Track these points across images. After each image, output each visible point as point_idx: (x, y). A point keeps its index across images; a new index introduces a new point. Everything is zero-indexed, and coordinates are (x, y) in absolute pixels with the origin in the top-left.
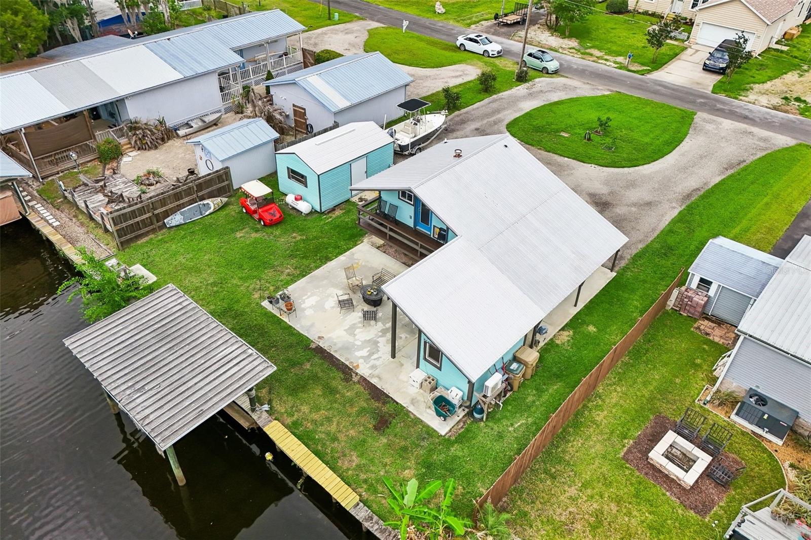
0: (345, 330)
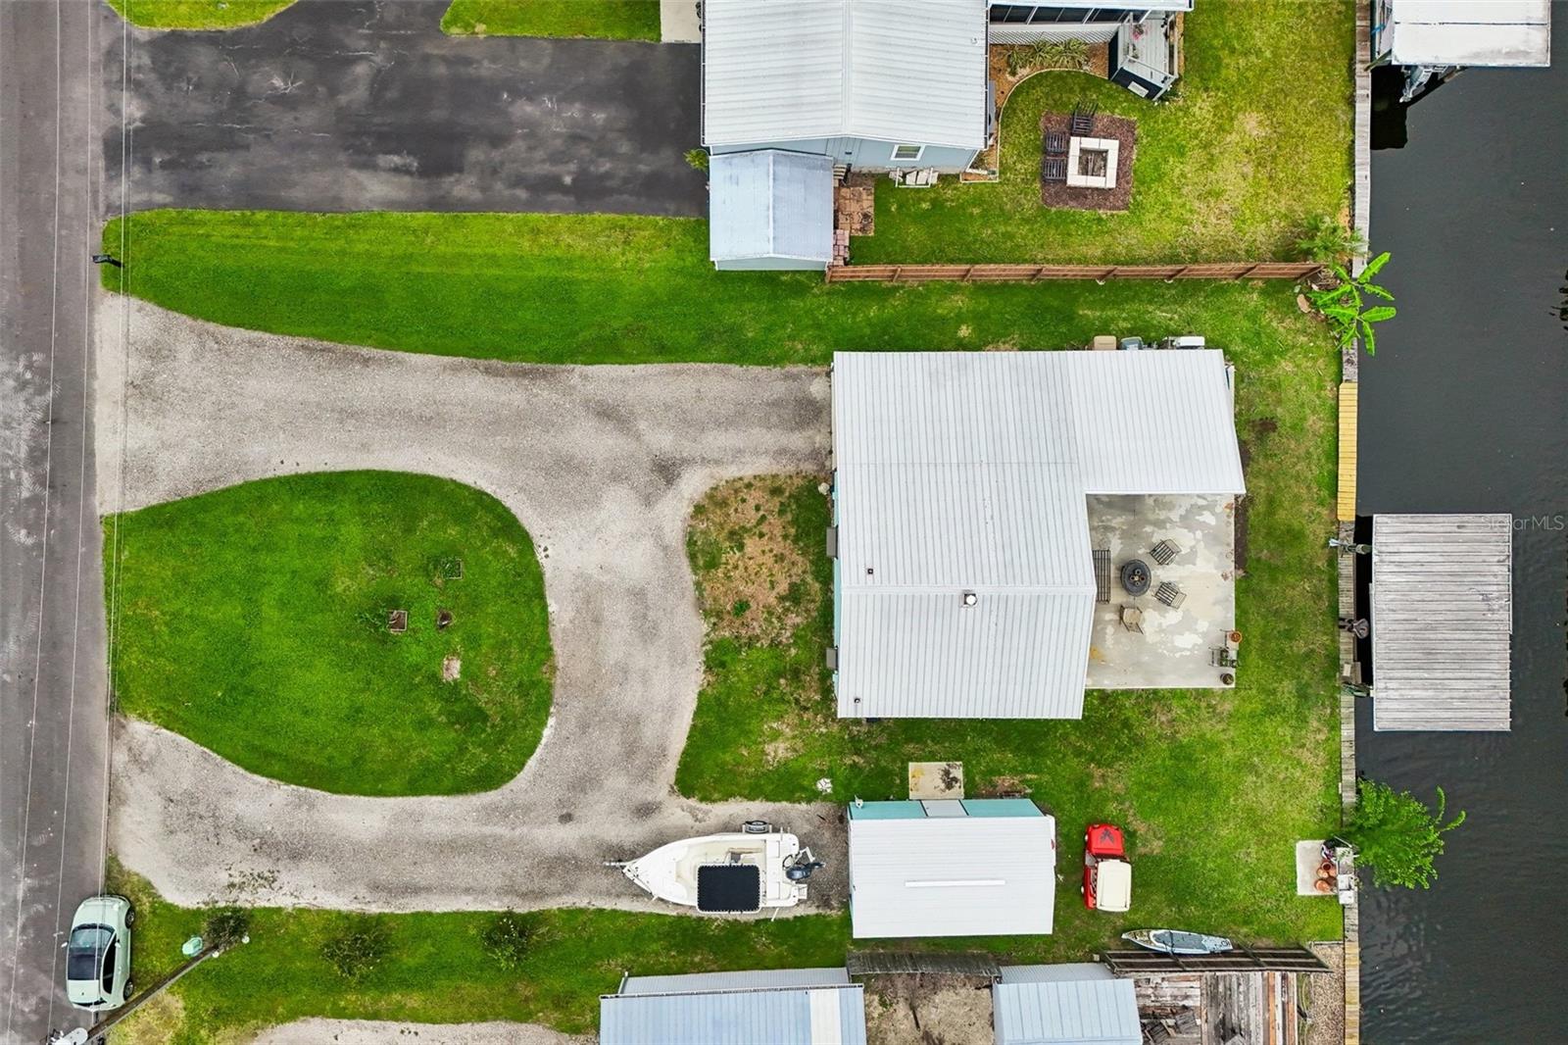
0: (1194, 564)
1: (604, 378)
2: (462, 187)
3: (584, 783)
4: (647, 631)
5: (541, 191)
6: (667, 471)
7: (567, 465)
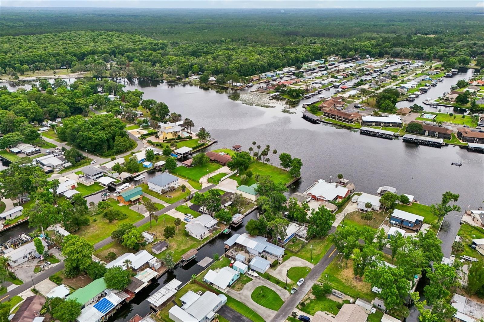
1: (239, 300)
2: (239, 315)
3: (258, 283)
4: (248, 287)
5: (234, 312)
6: (240, 294)
7: (246, 297)
